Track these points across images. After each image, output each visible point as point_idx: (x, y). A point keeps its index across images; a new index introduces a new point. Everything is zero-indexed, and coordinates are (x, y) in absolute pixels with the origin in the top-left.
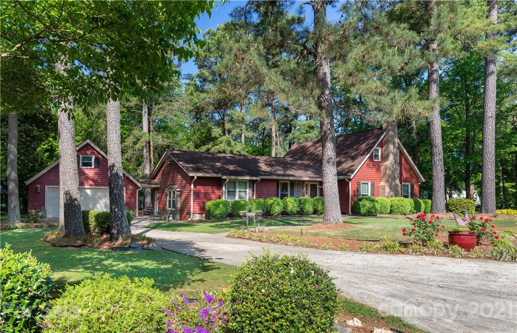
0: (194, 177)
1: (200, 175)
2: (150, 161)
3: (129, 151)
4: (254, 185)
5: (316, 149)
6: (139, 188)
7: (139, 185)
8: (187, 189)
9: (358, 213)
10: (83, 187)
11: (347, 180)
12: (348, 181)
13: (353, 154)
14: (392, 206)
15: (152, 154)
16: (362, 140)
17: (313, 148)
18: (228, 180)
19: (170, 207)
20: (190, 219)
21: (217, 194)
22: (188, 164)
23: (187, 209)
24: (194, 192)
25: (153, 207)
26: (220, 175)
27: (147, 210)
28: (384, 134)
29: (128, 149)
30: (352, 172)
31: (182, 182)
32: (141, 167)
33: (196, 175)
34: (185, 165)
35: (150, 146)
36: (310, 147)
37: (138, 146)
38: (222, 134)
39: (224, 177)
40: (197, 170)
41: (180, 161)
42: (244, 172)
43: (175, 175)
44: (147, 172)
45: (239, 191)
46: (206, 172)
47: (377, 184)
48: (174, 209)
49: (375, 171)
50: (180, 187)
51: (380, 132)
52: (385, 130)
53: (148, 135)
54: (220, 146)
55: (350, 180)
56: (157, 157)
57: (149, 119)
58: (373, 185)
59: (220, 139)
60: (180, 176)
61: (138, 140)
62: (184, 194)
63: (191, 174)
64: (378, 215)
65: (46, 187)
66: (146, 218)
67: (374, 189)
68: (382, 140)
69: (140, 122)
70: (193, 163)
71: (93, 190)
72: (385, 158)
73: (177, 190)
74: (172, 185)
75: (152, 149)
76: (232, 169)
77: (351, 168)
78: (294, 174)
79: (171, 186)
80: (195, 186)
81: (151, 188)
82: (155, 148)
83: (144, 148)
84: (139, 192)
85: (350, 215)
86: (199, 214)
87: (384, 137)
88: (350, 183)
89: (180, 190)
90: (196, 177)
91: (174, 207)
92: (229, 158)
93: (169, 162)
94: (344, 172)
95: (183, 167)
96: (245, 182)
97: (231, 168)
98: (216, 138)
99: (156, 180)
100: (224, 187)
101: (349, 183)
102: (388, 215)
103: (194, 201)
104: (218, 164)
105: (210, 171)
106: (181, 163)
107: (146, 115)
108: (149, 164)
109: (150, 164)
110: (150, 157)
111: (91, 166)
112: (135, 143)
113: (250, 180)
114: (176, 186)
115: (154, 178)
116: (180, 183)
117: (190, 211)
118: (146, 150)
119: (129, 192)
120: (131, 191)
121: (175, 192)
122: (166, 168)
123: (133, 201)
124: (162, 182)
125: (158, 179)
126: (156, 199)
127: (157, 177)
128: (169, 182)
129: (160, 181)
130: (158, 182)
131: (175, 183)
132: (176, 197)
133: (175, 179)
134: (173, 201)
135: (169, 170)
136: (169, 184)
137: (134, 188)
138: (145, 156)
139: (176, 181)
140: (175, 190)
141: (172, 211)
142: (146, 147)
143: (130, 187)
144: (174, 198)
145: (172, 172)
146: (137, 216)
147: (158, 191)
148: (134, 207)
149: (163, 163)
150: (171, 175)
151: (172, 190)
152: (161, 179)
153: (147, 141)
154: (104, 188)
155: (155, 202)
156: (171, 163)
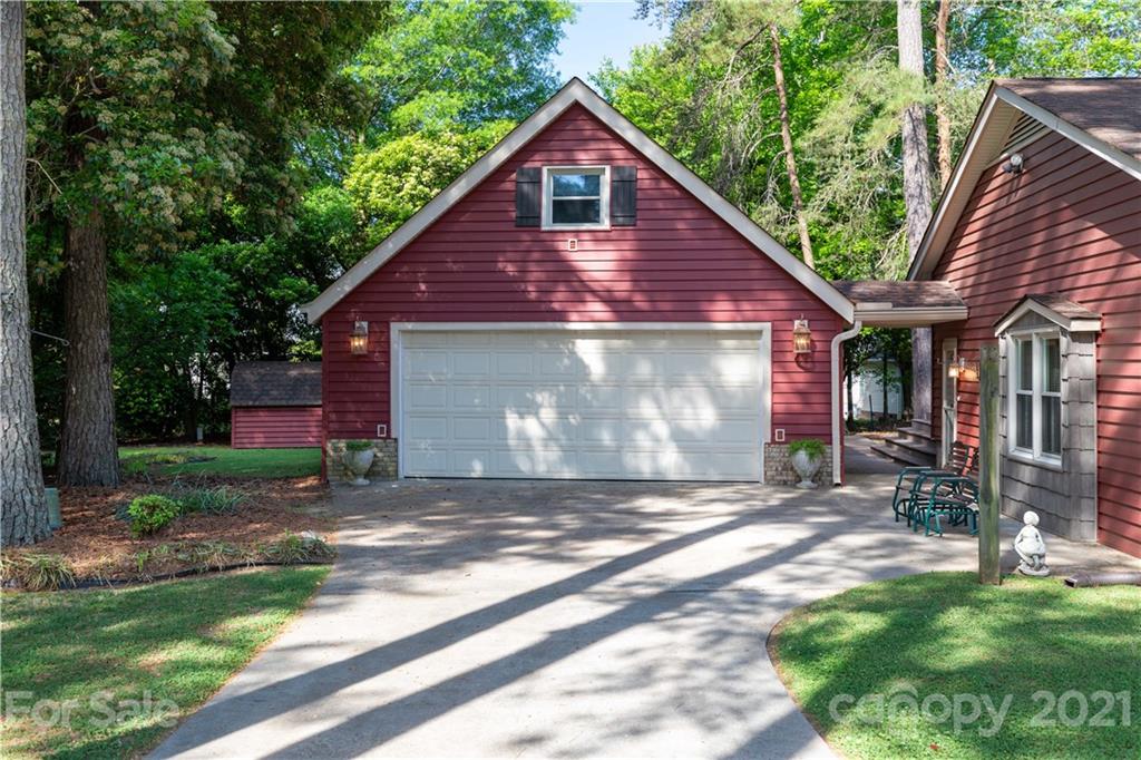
3: (841, 173)
6: (849, 327)
7: (846, 310)
10: (559, 325)
19: (1025, 440)
25: (935, 429)
27: (918, 437)
29: (838, 162)
31: (1121, 265)
37: (876, 139)
43: (1063, 229)
48: (1055, 462)
50: (1108, 307)
53: (921, 82)
60: (1098, 234)
61: (877, 109)
65: (395, 327)
71: (616, 343)
73: (1078, 327)
74: (1045, 300)
79: (1030, 305)
83: (907, 147)
89: (1096, 326)
91: (1050, 445)
93: (1018, 160)
99: (949, 285)
106: (1106, 134)
111: (595, 219)
112: (860, 127)
114: (1068, 309)
115: (938, 272)
116: (1103, 277)
118: (916, 158)
119: (788, 347)
120: (802, 341)
121: (1064, 341)
122: (1003, 202)
123: (815, 399)
124: (983, 289)
125: (959, 274)
126: (950, 386)
127: (954, 266)
128: (1026, 279)
129: (970, 281)
130: (962, 288)
131: (1067, 283)
132: (1065, 375)
133: (1061, 257)
134: (1050, 405)
135: (1022, 206)
136: (1020, 293)
137: (819, 325)
138: (912, 185)
139: (1072, 269)
140: (1064, 332)
141: (1042, 468)
142: (916, 143)
143: (797, 322)
144: (1053, 384)
145: (1040, 211)
146: (837, 480)
147: (959, 342)
148: (817, 430)
149: (984, 173)
150: (1040, 237)
151: (1040, 330)
152: (972, 270)
153: (920, 114)
154: (662, 333)
155: (945, 405)
156: (1034, 161)
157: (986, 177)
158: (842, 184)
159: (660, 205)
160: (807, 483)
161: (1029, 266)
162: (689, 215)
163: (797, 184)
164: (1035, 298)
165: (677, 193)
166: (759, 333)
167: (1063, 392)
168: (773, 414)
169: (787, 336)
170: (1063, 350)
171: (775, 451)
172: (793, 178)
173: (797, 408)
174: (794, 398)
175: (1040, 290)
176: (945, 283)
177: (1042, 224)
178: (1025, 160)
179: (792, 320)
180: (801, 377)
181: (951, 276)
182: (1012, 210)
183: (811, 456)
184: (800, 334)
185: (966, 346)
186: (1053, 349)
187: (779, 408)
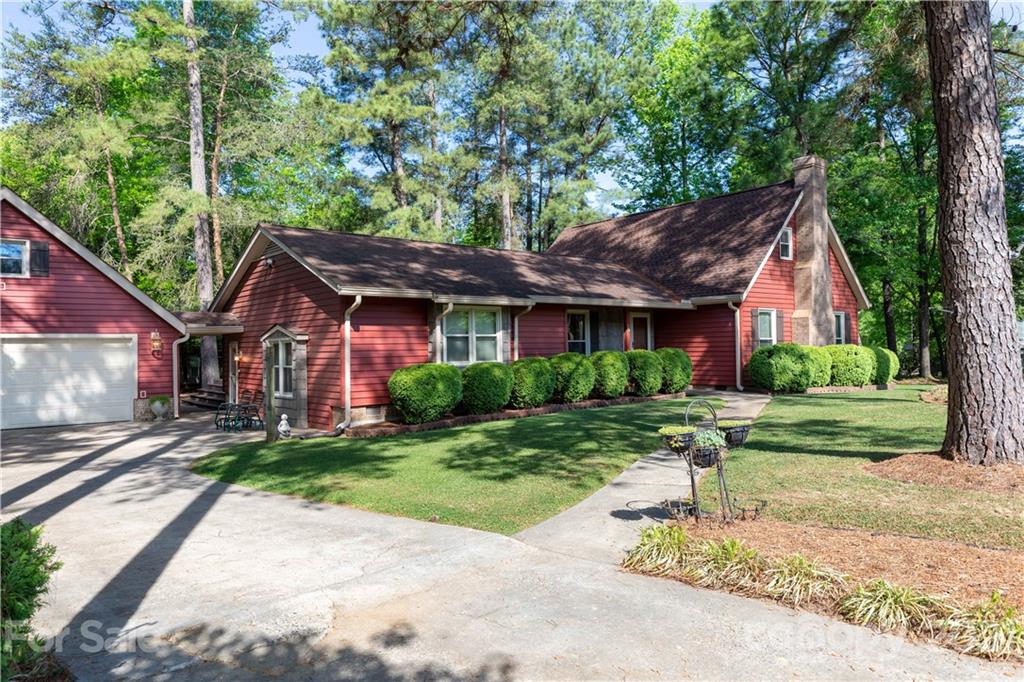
0: (352, 298)
1: (373, 292)
2: (214, 268)
3: (155, 243)
4: (513, 322)
5: (628, 235)
6: (183, 336)
7: (181, 328)
8: (331, 335)
9: (765, 387)
11: (730, 304)
12: (735, 308)
13: (734, 243)
14: (833, 367)
15: (218, 251)
16: (749, 211)
17: (622, 235)
18: (451, 307)
20: (342, 425)
21: (420, 353)
22: (335, 264)
23: (337, 395)
24: (352, 351)
25: (225, 387)
26: (429, 294)
27: (211, 393)
28: (800, 197)
29: (153, 237)
30: (746, 284)
31: (316, 313)
32: (189, 283)
33: (359, 293)
34: (324, 267)
35: (212, 232)
36: (611, 232)
37: (180, 228)
38: (395, 204)
39: (442, 299)
40: (364, 279)
41: (308, 254)
42: (490, 287)
43: (292, 295)
44: (207, 295)
45: (478, 338)
46: (387, 285)
47: (788, 315)
48: (290, 395)
49: (784, 287)
50: (311, 330)
51: (788, 191)
52: (803, 186)
53: (205, 199)
54: (394, 231)
55: (738, 304)
56: (230, 257)
57: (207, 158)
58: (779, 317)
59: (391, 216)
60: (307, 299)
61: (182, 211)
62: (323, 349)
63: (345, 291)
64: (810, 391)
66: (207, 423)
67: (783, 327)
68: (798, 210)
69: (185, 169)
70: (347, 262)
72: (804, 253)
73: (299, 338)
74: (285, 325)
75: (217, 238)
76: (456, 279)
77: (742, 276)
78: (605, 292)
79: (278, 328)
80: (355, 327)
81: (217, 336)
82: (226, 237)
83: (197, 234)
84: (181, 346)
85: (740, 391)
86: (367, 407)
87: (801, 205)
88: (738, 313)
89: (306, 338)
90: (359, 300)
91: (287, 389)
92: (436, 252)
93: (270, 261)
94: (724, 286)
95: (320, 271)
96: (492, 312)
97: (454, 275)
98: (381, 213)
99: (232, 315)
100: (438, 328)
101: (734, 312)
102: (826, 390)
103: (354, 378)
104: (415, 265)
105: (399, 282)
106: (311, 260)
107: (200, 150)
108: (210, 276)
109: (214, 275)
110: (213, 258)
111: (19, 271)
112: (170, 220)
113: (505, 308)
114: (295, 330)
115: (226, 307)
116: (309, 317)
117: (340, 400)
118: (202, 240)
119: (148, 347)
120: (156, 344)
121: (293, 344)
122: (263, 279)
123: (164, 374)
124: (252, 318)
125: (239, 310)
126: (234, 366)
127: (235, 306)
128: (274, 316)
129: (245, 314)
130: (240, 317)
131: (294, 319)
132: (294, 358)
133: (291, 307)
134: (287, 371)
135: (273, 282)
136: (272, 321)
137: (166, 335)
138: (200, 255)
139: (296, 313)
140: (294, 340)
141: (284, 399)
142: (203, 232)
143: (153, 334)
144: (288, 361)
145: (281, 286)
146: (177, 416)
147: (240, 343)
148: (166, 390)
149: (252, 264)
150: (281, 297)
151: (283, 339)
152: (247, 309)
153: (205, 216)
154: (67, 340)
155: (231, 375)
156: (278, 263)
157: (253, 266)
158: (155, 250)
159: (66, 266)
160: (159, 419)
161: (276, 310)
162: (84, 272)
163: (124, 246)
164: (280, 325)
165: (77, 260)
166: (131, 339)
167: (293, 365)
168: (139, 383)
169: (148, 341)
170: (293, 348)
171: (141, 404)
172: (121, 242)
173: (154, 379)
174: (152, 374)
175: (281, 321)
176: (231, 314)
177: (282, 291)
178: (274, 262)
179: (149, 333)
180: (156, 362)
181: (234, 311)
182: (268, 283)
183: (163, 404)
184: (154, 340)
185: (243, 345)
186: (288, 346)
187: (143, 380)
